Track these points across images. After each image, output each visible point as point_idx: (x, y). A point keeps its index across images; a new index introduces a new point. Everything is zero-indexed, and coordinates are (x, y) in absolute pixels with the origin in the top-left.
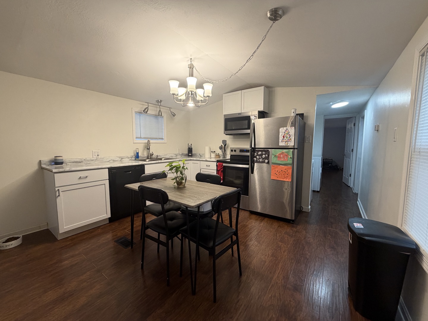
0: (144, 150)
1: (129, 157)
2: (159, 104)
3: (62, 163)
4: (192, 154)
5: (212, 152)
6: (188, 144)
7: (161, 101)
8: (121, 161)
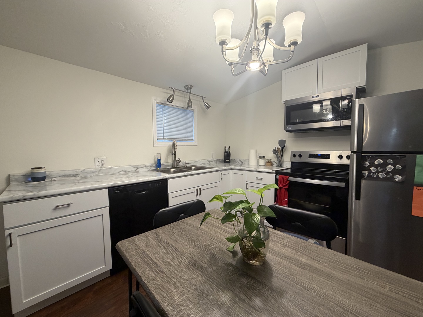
0: (168, 155)
1: (147, 166)
2: (189, 91)
3: (43, 179)
4: (230, 160)
5: (260, 157)
6: (225, 147)
7: (191, 87)
8: (136, 172)
